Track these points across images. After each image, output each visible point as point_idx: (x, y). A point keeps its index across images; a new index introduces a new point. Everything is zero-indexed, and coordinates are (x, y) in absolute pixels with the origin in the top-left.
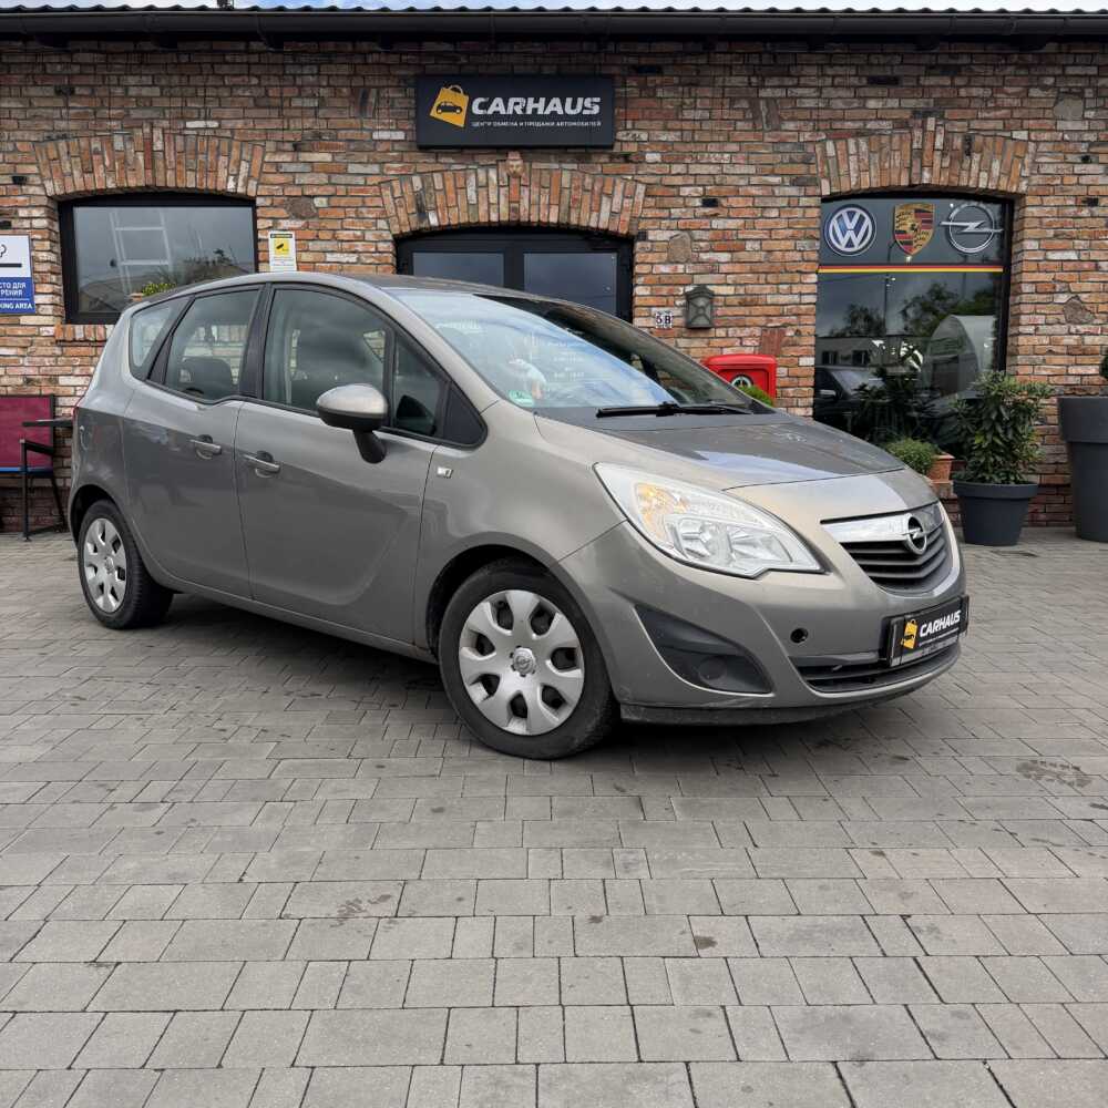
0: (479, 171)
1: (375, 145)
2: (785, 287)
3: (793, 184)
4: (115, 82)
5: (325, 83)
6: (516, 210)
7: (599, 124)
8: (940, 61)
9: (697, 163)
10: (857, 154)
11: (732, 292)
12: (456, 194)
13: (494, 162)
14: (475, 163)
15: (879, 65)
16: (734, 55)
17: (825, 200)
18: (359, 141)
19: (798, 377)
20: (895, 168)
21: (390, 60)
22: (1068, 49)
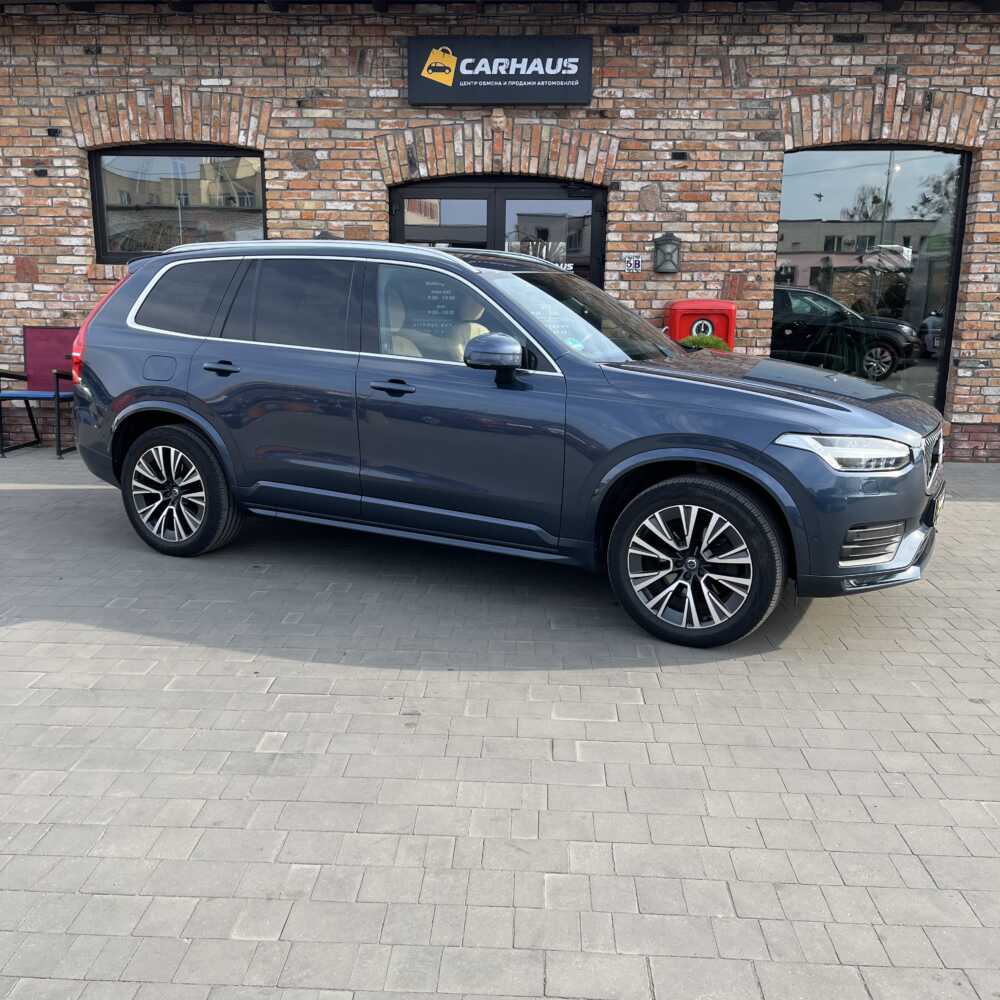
1: (371, 102)
2: (748, 235)
3: (758, 138)
4: (138, 42)
5: (326, 44)
6: (499, 162)
7: (577, 83)
8: (906, 20)
9: (669, 118)
10: (821, 110)
11: (698, 240)
12: (445, 147)
13: (480, 118)
14: (462, 119)
15: (846, 23)
16: (706, 15)
18: (357, 98)
19: (757, 319)
20: (857, 123)
21: (386, 22)
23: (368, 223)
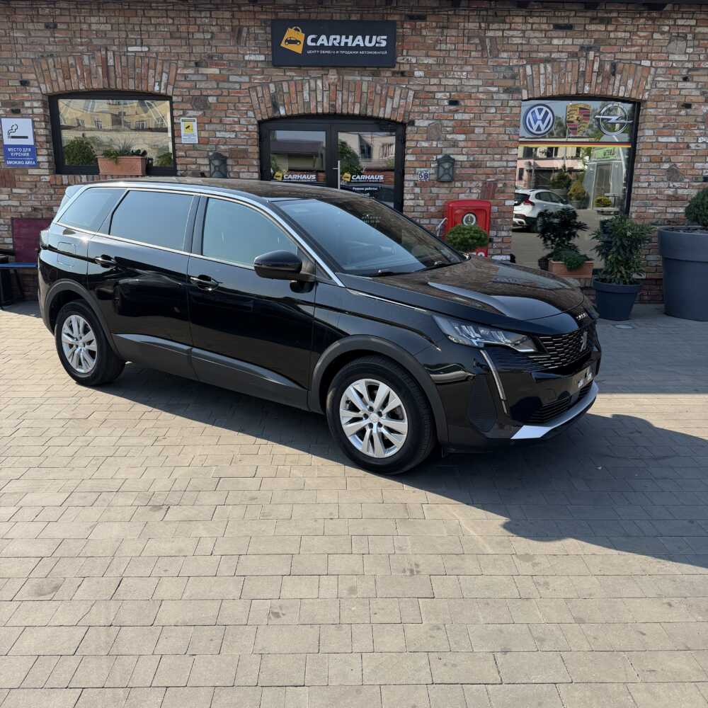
0: (311, 81)
1: (246, 63)
2: (498, 156)
3: (505, 92)
5: (214, 23)
6: (334, 106)
7: (386, 52)
8: (599, 15)
9: (446, 78)
10: (545, 74)
11: (465, 160)
12: (297, 96)
13: (320, 75)
14: (308, 75)
15: (561, 17)
16: (471, 9)
17: (525, 100)
18: (236, 61)
19: (504, 212)
20: (568, 83)
21: (255, 10)
22: (679, 9)
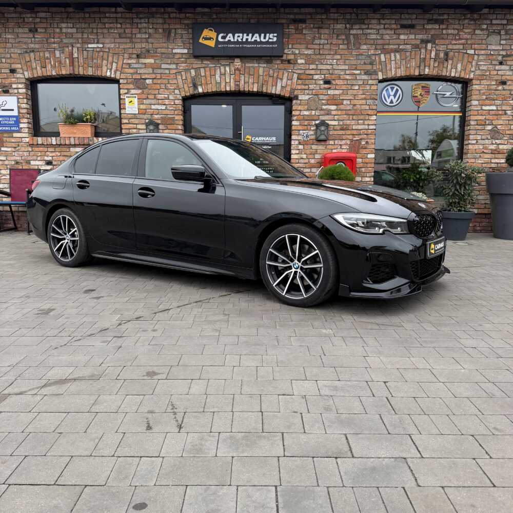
0: (222, 67)
1: (174, 55)
2: (361, 121)
3: (365, 74)
4: (56, 24)
5: (151, 27)
6: (238, 85)
7: (276, 46)
8: (434, 17)
9: (322, 64)
10: (395, 60)
11: (337, 124)
12: (211, 78)
13: (228, 63)
14: (219, 64)
15: (406, 19)
16: (339, 14)
17: (381, 81)
18: (167, 53)
19: (367, 163)
20: (413, 67)
21: (181, 17)
22: (494, 12)
23: (172, 116)
